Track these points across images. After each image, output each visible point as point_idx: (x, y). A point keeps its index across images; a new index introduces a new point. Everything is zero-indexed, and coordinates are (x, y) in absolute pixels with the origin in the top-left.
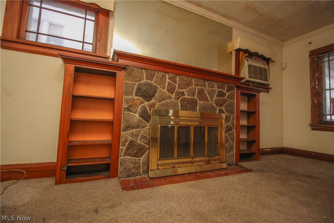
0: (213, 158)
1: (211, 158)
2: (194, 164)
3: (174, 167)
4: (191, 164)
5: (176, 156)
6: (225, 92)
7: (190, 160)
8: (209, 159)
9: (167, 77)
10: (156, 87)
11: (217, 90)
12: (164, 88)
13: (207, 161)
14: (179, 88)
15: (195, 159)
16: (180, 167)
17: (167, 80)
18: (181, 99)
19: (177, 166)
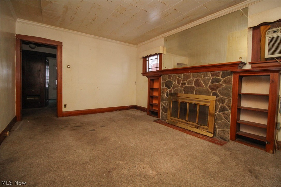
0: (202, 126)
1: (200, 126)
2: (187, 125)
3: (177, 122)
4: (185, 124)
5: (178, 117)
6: (220, 78)
7: (185, 121)
8: (198, 125)
9: (177, 76)
10: (172, 82)
11: (212, 77)
12: (176, 82)
13: (197, 126)
14: (183, 81)
15: (188, 122)
16: (180, 123)
17: (177, 77)
18: (184, 87)
19: (178, 122)
